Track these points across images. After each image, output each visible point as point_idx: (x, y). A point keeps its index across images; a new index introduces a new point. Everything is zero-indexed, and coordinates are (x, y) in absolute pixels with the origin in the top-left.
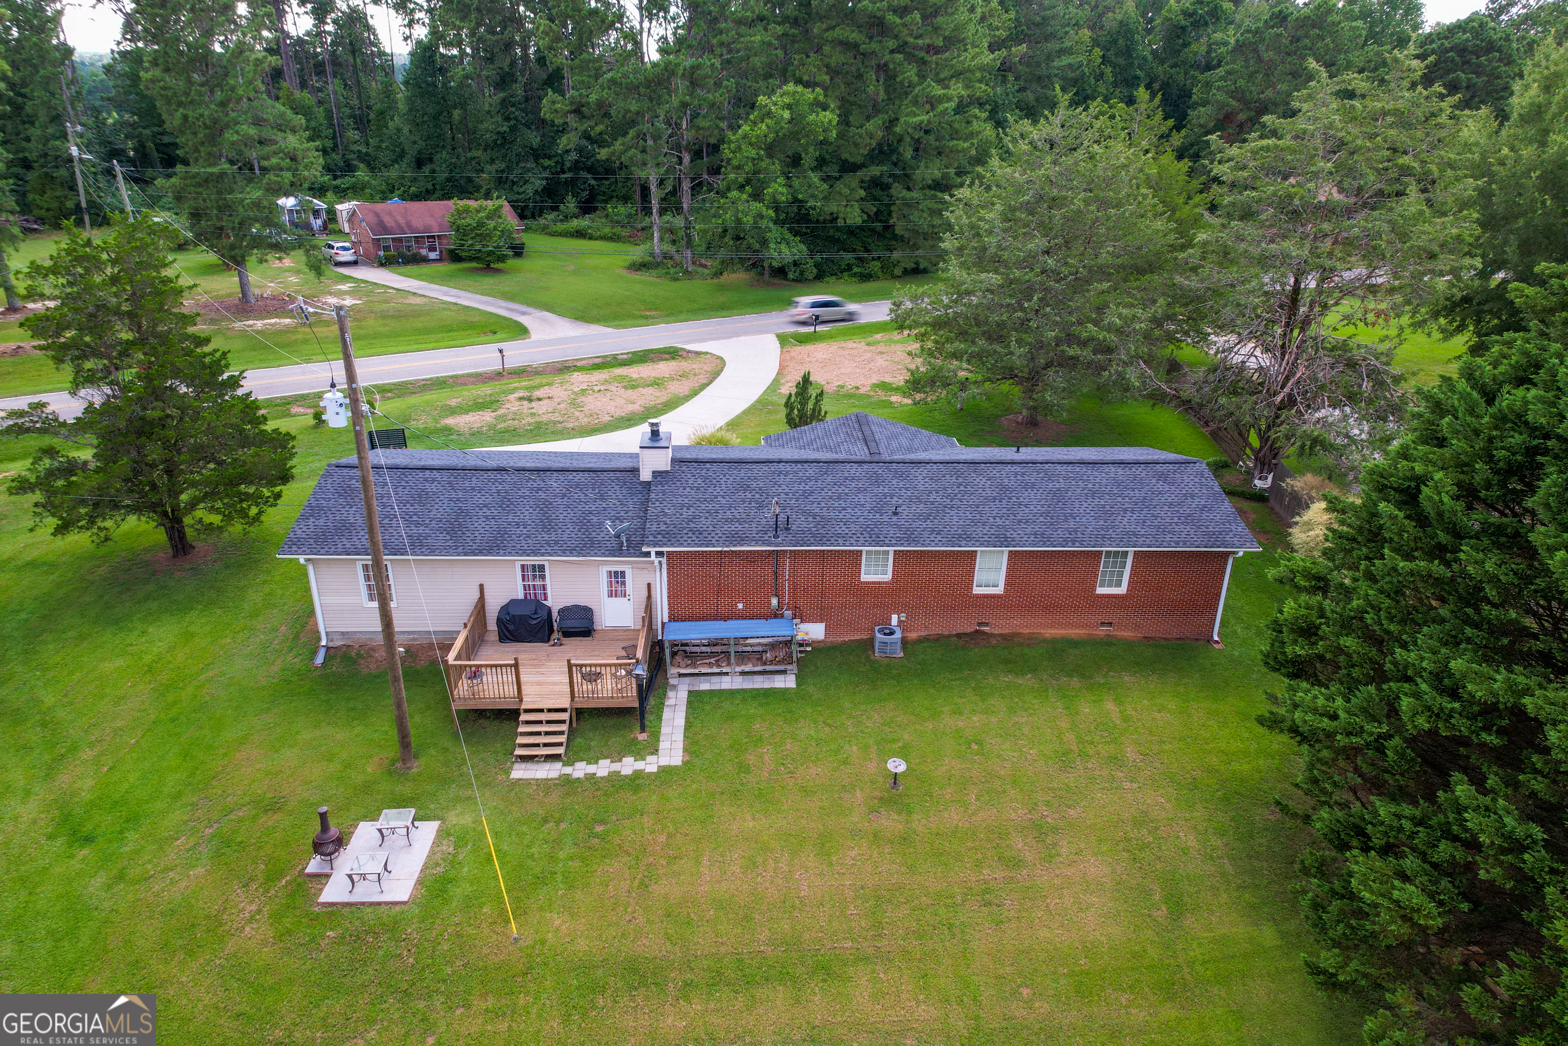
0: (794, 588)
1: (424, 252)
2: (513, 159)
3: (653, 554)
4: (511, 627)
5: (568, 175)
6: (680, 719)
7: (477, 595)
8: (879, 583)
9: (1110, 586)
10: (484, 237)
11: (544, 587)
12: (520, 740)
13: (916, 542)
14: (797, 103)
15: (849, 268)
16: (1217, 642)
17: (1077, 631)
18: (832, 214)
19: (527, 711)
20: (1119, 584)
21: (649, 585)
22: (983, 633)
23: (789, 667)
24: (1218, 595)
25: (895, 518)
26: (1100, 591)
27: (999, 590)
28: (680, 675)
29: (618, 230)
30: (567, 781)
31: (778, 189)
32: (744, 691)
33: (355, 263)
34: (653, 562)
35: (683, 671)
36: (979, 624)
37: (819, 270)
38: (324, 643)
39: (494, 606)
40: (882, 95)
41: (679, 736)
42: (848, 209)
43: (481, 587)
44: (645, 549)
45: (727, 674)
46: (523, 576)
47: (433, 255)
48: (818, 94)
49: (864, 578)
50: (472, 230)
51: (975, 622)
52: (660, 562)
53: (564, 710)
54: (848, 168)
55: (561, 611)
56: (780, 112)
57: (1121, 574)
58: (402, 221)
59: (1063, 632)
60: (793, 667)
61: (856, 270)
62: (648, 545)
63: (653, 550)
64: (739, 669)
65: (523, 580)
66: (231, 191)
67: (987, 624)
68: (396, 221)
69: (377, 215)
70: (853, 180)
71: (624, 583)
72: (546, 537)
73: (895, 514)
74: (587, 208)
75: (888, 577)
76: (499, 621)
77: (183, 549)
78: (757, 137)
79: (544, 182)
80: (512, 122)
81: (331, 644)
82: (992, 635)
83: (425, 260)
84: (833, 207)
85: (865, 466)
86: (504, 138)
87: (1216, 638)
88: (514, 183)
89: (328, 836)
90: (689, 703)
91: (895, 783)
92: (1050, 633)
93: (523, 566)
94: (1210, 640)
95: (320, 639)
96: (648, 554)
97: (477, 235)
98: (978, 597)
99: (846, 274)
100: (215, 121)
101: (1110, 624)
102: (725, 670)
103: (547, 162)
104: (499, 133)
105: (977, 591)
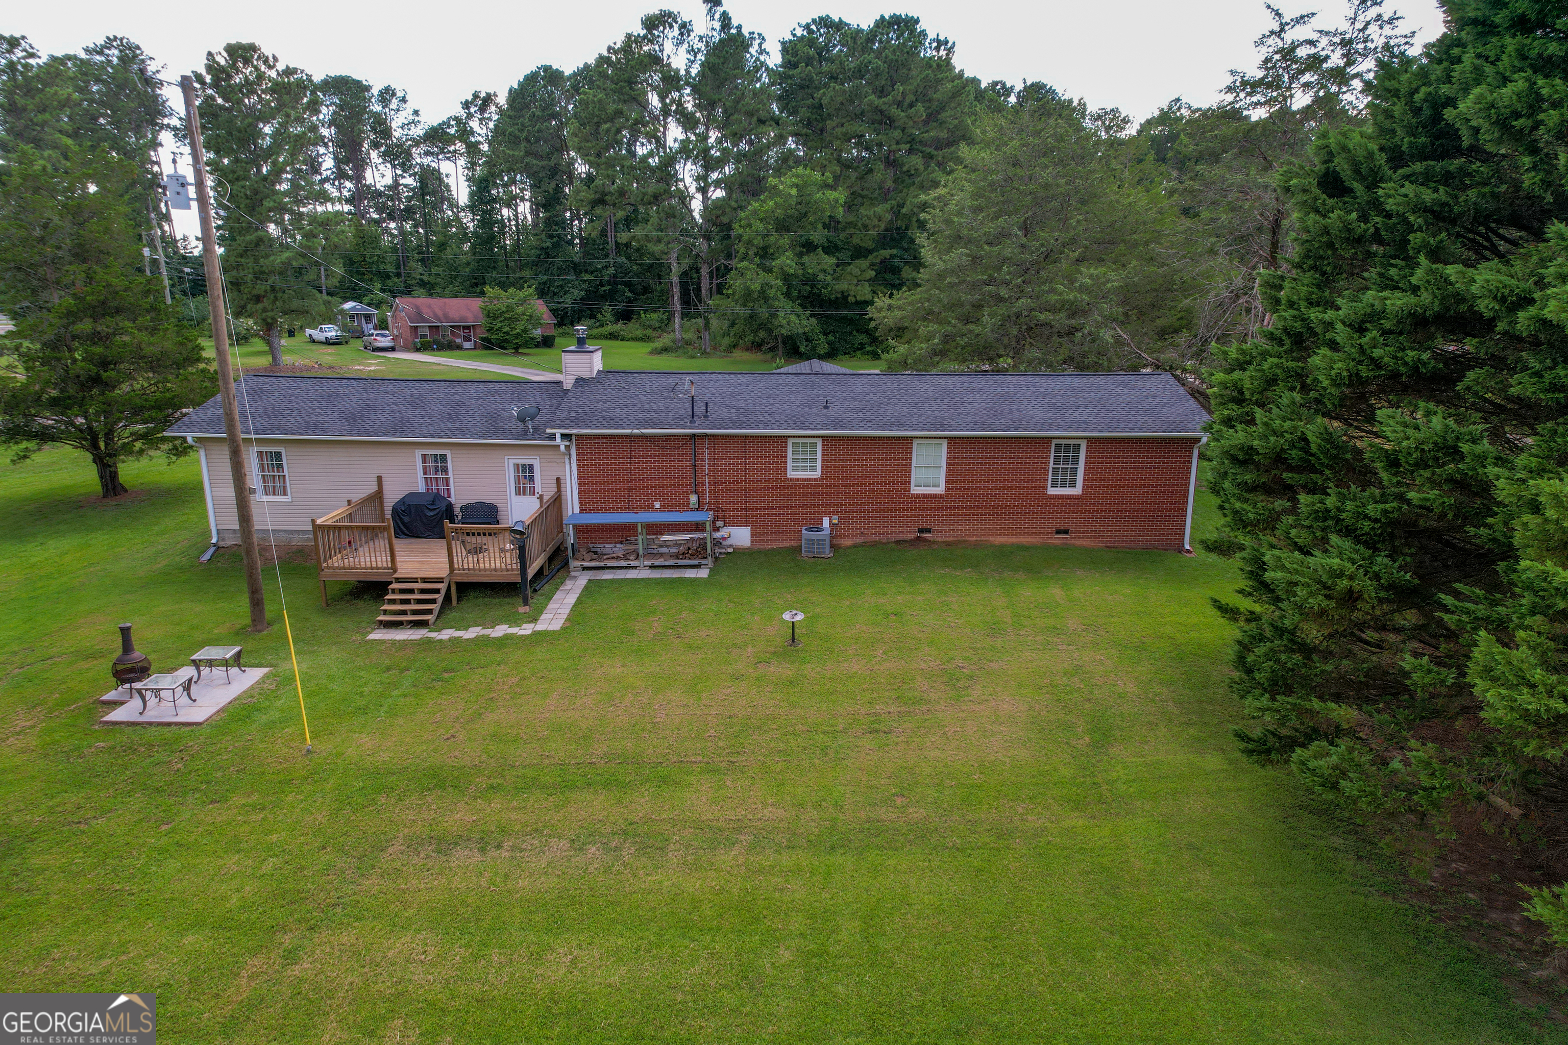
0: (715, 484)
1: (458, 341)
2: (555, 272)
3: (558, 436)
4: (406, 519)
5: (607, 288)
6: (572, 599)
7: (375, 488)
8: (807, 479)
9: (1063, 485)
10: (513, 320)
11: (447, 480)
12: (386, 607)
13: (843, 428)
14: (806, 184)
15: (861, 347)
16: (1188, 551)
17: (1029, 539)
18: (843, 292)
19: (399, 580)
20: (1073, 484)
21: (558, 480)
22: (925, 540)
23: (703, 562)
24: (1186, 496)
25: (824, 411)
26: (1052, 491)
27: (940, 490)
28: (585, 569)
29: (649, 332)
30: (427, 643)
31: (787, 261)
32: (649, 579)
33: (393, 349)
34: (559, 446)
35: (586, 564)
36: (921, 530)
37: (833, 349)
38: (214, 541)
39: (392, 497)
40: (889, 184)
41: (565, 611)
42: (859, 288)
43: (380, 479)
44: (549, 431)
45: (635, 567)
46: (425, 469)
47: (467, 345)
48: (828, 178)
49: (791, 474)
50: (501, 314)
51: (915, 527)
52: (567, 447)
53: (440, 580)
54: (860, 253)
55: (465, 508)
56: (788, 190)
57: (1074, 471)
58: (440, 313)
59: (1014, 540)
60: (709, 562)
61: (869, 348)
62: (553, 427)
63: (558, 432)
64: (648, 563)
65: (425, 473)
66: (267, 256)
67: (928, 530)
68: (434, 313)
69: (417, 307)
70: (864, 263)
71: (532, 479)
72: (450, 425)
73: (826, 407)
74: (625, 316)
75: (818, 474)
76: (395, 510)
77: (114, 488)
78: (766, 212)
79: (583, 293)
80: (555, 240)
81: (222, 544)
82: (934, 542)
83: (459, 347)
84: (843, 286)
85: (802, 377)
86: (548, 255)
87: (1187, 547)
88: (555, 294)
89: (128, 657)
90: (586, 588)
91: (793, 640)
92: (999, 540)
93: (424, 457)
94: (1180, 549)
95: (211, 537)
96: (552, 437)
97: (506, 319)
98: (917, 496)
99: (859, 352)
100: (256, 192)
101: (1066, 531)
102: (633, 564)
103: (587, 277)
104: (542, 248)
105: (915, 490)
